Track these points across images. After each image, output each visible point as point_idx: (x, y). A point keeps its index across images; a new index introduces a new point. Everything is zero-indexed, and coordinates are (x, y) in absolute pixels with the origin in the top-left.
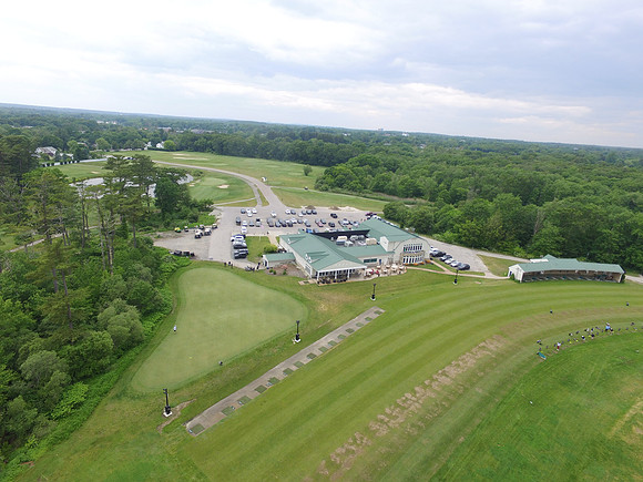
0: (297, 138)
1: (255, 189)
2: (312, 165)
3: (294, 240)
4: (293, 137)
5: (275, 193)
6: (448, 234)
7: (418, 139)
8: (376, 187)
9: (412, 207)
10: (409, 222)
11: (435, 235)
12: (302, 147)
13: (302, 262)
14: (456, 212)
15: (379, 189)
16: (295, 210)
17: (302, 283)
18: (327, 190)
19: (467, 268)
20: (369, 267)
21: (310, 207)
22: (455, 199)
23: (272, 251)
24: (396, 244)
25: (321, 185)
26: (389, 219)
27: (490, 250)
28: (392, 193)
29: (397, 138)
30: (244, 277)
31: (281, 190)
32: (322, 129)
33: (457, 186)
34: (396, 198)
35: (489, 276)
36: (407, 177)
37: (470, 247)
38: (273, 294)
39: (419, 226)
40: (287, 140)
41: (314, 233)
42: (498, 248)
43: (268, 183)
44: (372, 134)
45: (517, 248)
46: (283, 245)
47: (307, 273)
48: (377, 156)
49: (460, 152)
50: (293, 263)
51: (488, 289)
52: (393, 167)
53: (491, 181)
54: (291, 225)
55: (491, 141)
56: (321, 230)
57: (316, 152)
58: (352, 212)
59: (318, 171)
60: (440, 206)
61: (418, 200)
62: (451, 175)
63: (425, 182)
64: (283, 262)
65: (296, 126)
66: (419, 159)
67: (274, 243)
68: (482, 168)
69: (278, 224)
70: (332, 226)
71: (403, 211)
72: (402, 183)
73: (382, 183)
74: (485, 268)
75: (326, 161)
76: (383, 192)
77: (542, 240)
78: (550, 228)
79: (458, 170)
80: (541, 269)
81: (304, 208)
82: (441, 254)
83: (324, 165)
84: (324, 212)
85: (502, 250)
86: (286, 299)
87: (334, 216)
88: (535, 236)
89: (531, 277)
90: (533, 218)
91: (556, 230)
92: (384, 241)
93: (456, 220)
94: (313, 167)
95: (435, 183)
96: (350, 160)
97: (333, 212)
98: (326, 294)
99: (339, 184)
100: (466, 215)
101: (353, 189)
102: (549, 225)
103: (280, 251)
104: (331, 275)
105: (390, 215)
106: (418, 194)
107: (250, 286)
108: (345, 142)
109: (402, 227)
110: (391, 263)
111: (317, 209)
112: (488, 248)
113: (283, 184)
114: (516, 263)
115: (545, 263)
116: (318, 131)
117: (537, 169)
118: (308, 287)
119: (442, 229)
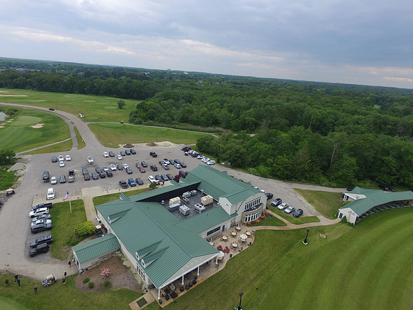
2: (125, 98)
5: (93, 130)
12: (115, 84)
16: (114, 151)
18: (140, 123)
19: (302, 212)
21: (129, 146)
25: (137, 118)
28: (196, 123)
31: (98, 126)
34: (200, 128)
39: (235, 161)
43: (85, 119)
45: (323, 178)
49: (228, 86)
52: (189, 100)
54: (110, 175)
61: (217, 128)
69: (96, 175)
73: (186, 115)
75: (135, 95)
81: (122, 148)
82: (270, 197)
83: (134, 98)
87: (153, 155)
95: (229, 114)
99: (150, 117)
101: (163, 122)
109: (218, 162)
111: (135, 147)
116: (125, 71)
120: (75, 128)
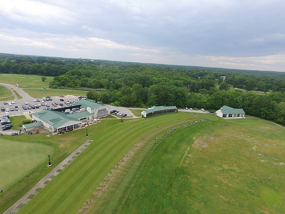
0: (35, 62)
1: (12, 91)
2: (46, 76)
3: (41, 115)
4: (33, 62)
5: (26, 91)
6: (116, 102)
7: (98, 63)
8: (82, 84)
9: (99, 92)
10: (99, 99)
11: (111, 104)
12: (39, 67)
13: (47, 125)
14: (119, 93)
15: (83, 85)
16: (39, 99)
17: (48, 136)
18: (56, 88)
19: (126, 115)
20: (83, 122)
21: (48, 97)
22: (117, 87)
23: (28, 122)
24: (95, 110)
25: (52, 86)
26: (90, 99)
27: (133, 107)
28: (90, 87)
29: (89, 62)
30: (11, 139)
31: (29, 90)
32: (50, 58)
33: (117, 82)
34: (92, 89)
35: (134, 117)
36: (95, 79)
37: (126, 107)
38: (31, 145)
39: (104, 100)
40: (29, 64)
41: (52, 110)
42: (136, 105)
43: (20, 87)
44: (76, 60)
45: (143, 105)
46: (34, 118)
47: (50, 130)
48: (80, 70)
49: (117, 68)
50: (42, 127)
51: (135, 123)
52: (89, 75)
53: (130, 79)
54: (38, 107)
55: (129, 63)
56: (56, 108)
57: (47, 69)
58: (71, 98)
59: (50, 79)
60: (112, 91)
61: (102, 89)
62: (114, 77)
63: (104, 81)
64: (36, 127)
65: (34, 56)
66: (100, 71)
67: (28, 118)
68: (126, 74)
69: (30, 108)
70: (62, 105)
71: (96, 95)
72: (94, 82)
73: (84, 83)
74: (133, 114)
75: (54, 74)
76: (85, 87)
77: (151, 100)
78: (153, 96)
79: (117, 75)
80: (152, 112)
81: (44, 98)
82: (115, 111)
83: (53, 76)
84: (56, 99)
85: (138, 106)
86: (40, 146)
87: (62, 100)
88: (149, 99)
89: (149, 115)
90: (147, 92)
91: (155, 96)
92: (89, 109)
93: (119, 96)
94: (46, 77)
95: (108, 81)
96: (67, 73)
97: (61, 98)
98: (63, 139)
99: (62, 85)
100: (122, 94)
101: (70, 86)
102: (152, 94)
103: (33, 122)
104: (64, 129)
105: (90, 97)
106: (101, 86)
107: (16, 143)
108: (63, 64)
109: (96, 102)
110: (93, 119)
111: (52, 98)
112: (133, 106)
113: (30, 86)
114: (143, 110)
115: (153, 109)
116: (47, 59)
117: (146, 74)
118: (52, 137)
119: (114, 101)
120: (14, 91)
